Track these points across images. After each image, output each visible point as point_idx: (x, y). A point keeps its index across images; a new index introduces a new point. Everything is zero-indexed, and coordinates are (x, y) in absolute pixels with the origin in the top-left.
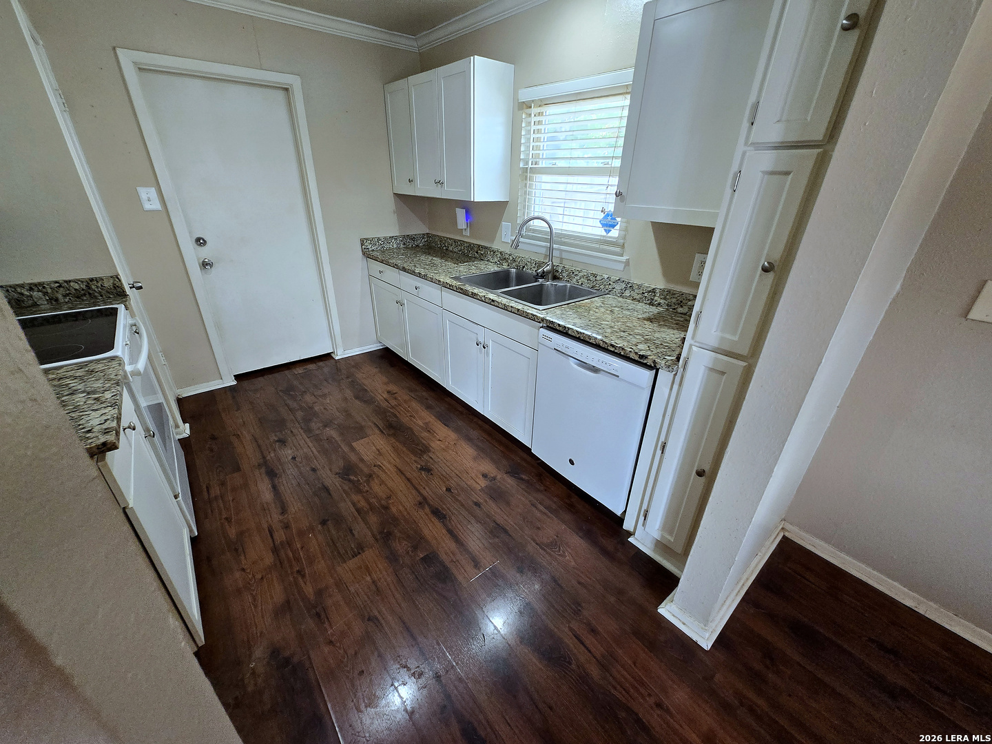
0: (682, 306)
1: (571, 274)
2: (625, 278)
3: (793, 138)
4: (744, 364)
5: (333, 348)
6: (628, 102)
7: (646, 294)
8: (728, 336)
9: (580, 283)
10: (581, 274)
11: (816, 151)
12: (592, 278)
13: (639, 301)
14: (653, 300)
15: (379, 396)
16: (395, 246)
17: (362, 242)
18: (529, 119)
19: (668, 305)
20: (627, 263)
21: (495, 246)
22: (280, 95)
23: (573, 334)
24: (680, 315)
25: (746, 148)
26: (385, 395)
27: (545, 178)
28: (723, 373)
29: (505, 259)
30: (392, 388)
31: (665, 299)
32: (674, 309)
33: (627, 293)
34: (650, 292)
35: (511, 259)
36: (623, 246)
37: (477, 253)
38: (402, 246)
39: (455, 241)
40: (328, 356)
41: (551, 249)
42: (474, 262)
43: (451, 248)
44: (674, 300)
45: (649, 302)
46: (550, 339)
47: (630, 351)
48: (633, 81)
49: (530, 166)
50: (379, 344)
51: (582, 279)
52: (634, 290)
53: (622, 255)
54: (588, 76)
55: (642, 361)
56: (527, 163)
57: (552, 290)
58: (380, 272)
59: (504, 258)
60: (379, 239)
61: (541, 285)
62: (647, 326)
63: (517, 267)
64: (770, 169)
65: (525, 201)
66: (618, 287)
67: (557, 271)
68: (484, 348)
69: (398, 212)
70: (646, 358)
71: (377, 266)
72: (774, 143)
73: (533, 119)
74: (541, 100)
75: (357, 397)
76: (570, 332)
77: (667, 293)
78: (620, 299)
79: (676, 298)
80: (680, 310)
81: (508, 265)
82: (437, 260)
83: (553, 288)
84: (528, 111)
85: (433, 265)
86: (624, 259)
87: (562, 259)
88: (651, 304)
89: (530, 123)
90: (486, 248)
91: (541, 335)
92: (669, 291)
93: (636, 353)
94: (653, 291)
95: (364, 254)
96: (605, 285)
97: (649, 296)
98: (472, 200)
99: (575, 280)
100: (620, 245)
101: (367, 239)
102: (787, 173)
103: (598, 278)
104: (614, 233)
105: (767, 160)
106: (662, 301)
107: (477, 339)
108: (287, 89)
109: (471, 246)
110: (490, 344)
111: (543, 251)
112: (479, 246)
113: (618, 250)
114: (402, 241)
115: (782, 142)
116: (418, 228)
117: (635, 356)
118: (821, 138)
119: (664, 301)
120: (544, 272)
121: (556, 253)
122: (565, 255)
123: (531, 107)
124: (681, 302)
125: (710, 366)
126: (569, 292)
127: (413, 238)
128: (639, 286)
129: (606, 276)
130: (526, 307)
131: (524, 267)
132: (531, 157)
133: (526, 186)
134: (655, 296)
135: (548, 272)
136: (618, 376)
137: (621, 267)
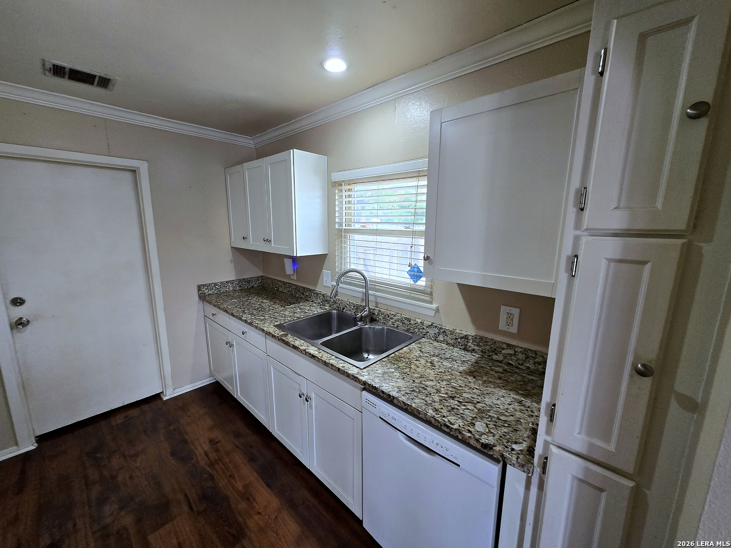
0: (496, 354)
1: (387, 317)
2: (437, 323)
3: (641, 225)
4: (631, 484)
5: (163, 389)
6: (425, 183)
7: (459, 340)
8: (599, 443)
9: (396, 326)
10: (396, 318)
11: (680, 242)
12: (406, 321)
13: (453, 346)
14: (466, 345)
15: (199, 448)
16: (231, 289)
17: (199, 288)
18: (341, 194)
19: (482, 352)
20: (437, 310)
21: (319, 289)
22: (128, 176)
23: (399, 404)
24: (497, 364)
25: (578, 233)
26: (206, 447)
27: (357, 237)
28: (601, 490)
29: (327, 301)
30: (217, 434)
31: (478, 345)
32: (489, 356)
33: (441, 338)
34: (462, 338)
35: (332, 301)
36: (431, 294)
37: (303, 294)
38: (238, 288)
39: (284, 283)
40: (158, 396)
41: (366, 294)
42: (299, 303)
43: (280, 289)
44: (488, 348)
45: (463, 347)
46: (374, 405)
47: (470, 437)
48: (428, 167)
49: (344, 227)
50: (212, 378)
51: (397, 322)
52: (447, 335)
53: (431, 303)
54: (385, 164)
55: (486, 451)
56: (341, 225)
57: (371, 333)
58: (213, 315)
59: (325, 300)
60: (216, 284)
61: (361, 329)
62: (472, 385)
63: (338, 309)
64: (618, 257)
65: (341, 254)
66: (432, 332)
67: (375, 314)
68: (307, 401)
69: (235, 261)
70: (491, 448)
71: (211, 310)
72: (618, 230)
73: (344, 194)
74: (349, 180)
75: (173, 454)
76: (395, 401)
77: (479, 340)
78: (436, 344)
79: (489, 346)
80: (495, 357)
81: (330, 306)
82: (266, 303)
83: (372, 331)
84: (340, 188)
85: (261, 309)
86: (434, 306)
87: (377, 303)
88: (465, 349)
89: (342, 196)
90: (310, 290)
91: (364, 399)
92: (481, 338)
93: (477, 440)
94: (466, 337)
95: (200, 297)
96: (419, 329)
97: (462, 342)
98: (295, 255)
99: (390, 323)
100: (428, 293)
101: (204, 285)
102: (644, 263)
103: (412, 322)
104: (422, 282)
105: (612, 247)
106: (475, 348)
107: (300, 390)
108: (134, 171)
109: (298, 288)
110: (313, 396)
111: (360, 295)
112: (304, 288)
113: (428, 299)
114: (238, 284)
115: (629, 230)
116: (253, 272)
117: (475, 442)
118: (684, 228)
119: (478, 348)
120: (362, 317)
121: (371, 298)
122: (379, 300)
123: (342, 185)
124: (495, 350)
125: (580, 477)
126: (387, 333)
127: (248, 281)
128: (452, 332)
129: (419, 321)
130: (346, 365)
131: (344, 308)
132: (344, 221)
133: (341, 242)
134: (468, 342)
135: (366, 317)
136: (459, 466)
137: (432, 313)
